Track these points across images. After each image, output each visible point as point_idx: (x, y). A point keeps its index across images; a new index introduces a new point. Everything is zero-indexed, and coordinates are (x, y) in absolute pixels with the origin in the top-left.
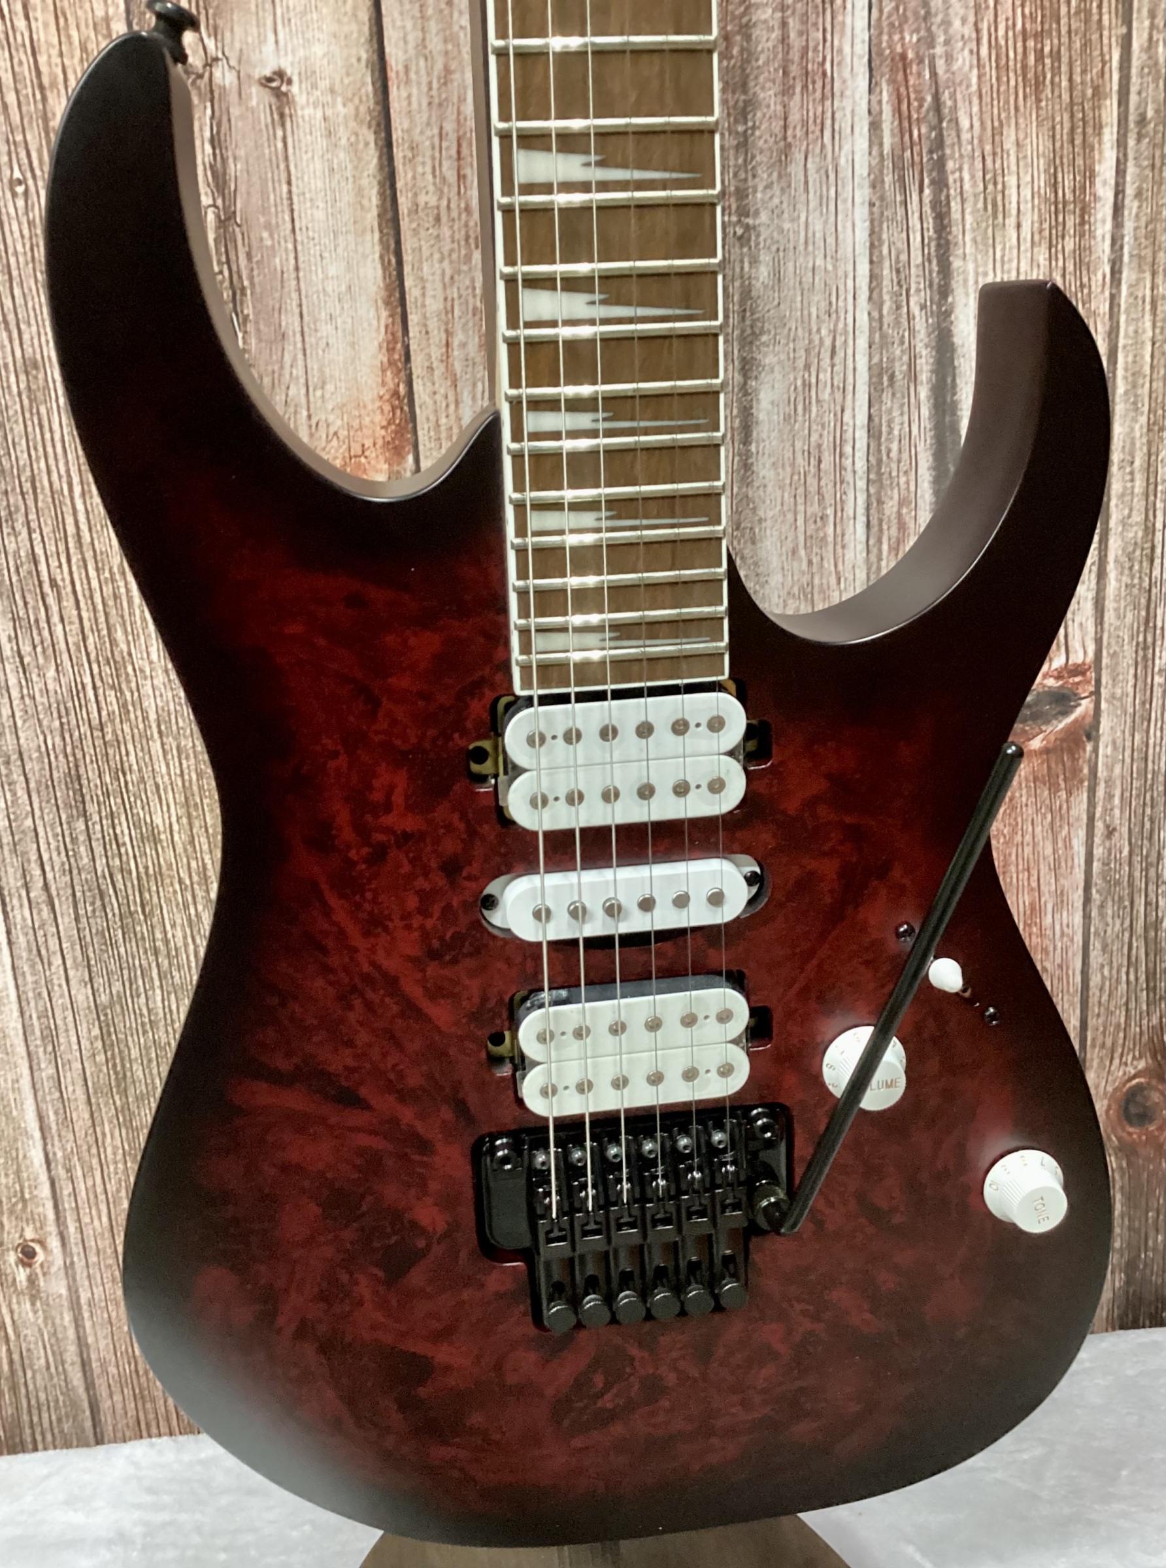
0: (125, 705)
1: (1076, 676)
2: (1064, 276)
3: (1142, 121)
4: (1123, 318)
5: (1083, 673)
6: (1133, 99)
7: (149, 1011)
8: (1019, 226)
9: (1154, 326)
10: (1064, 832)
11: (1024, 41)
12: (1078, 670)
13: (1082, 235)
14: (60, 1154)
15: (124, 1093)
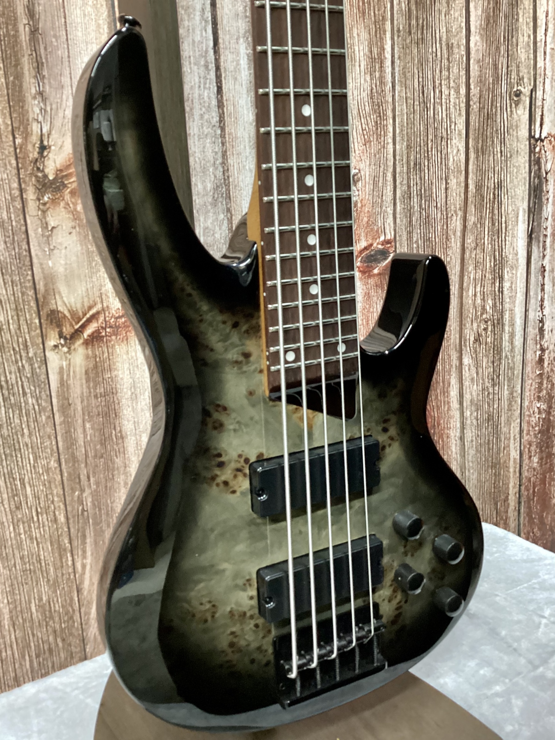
5: (390, 243)
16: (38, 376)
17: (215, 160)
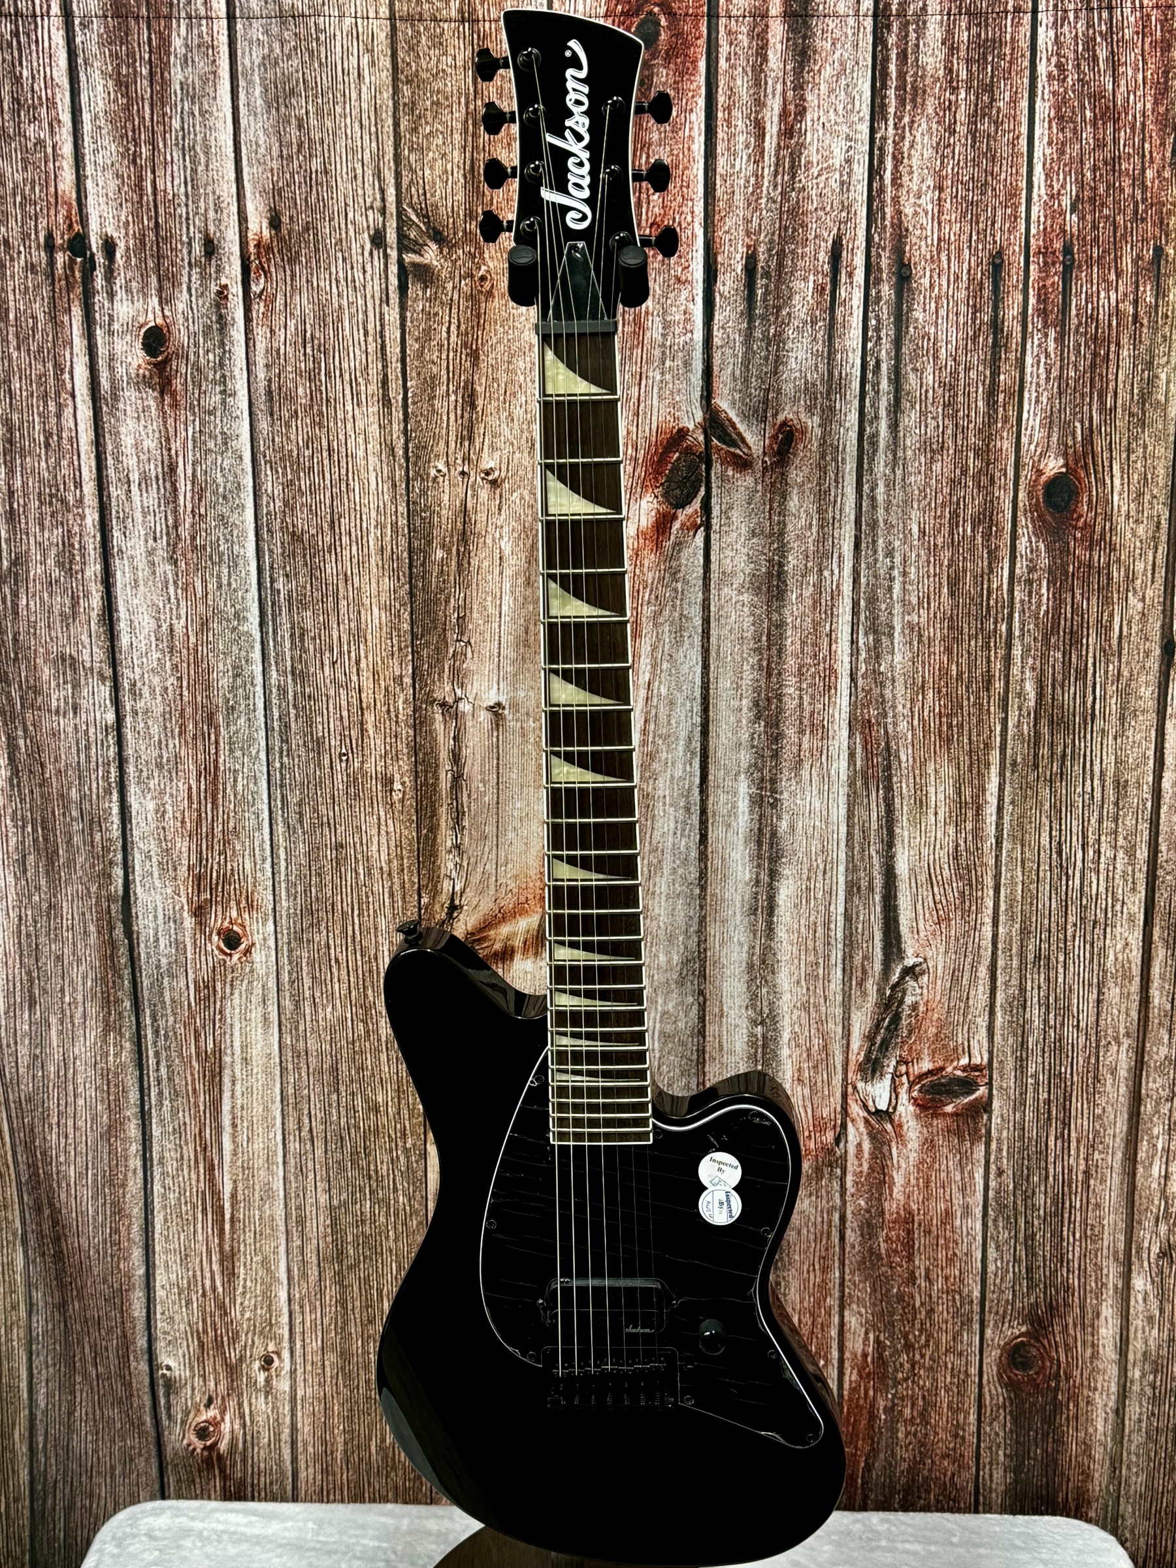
0: (368, 1031)
1: (977, 1070)
2: (965, 842)
3: (1014, 763)
4: (1004, 868)
5: (981, 1071)
6: (1009, 751)
7: (362, 1213)
8: (936, 814)
9: (1023, 875)
10: (969, 1168)
11: (940, 718)
12: (977, 1068)
13: (977, 821)
14: (297, 1296)
15: (341, 1263)
16: (414, 1172)
17: (688, 926)
